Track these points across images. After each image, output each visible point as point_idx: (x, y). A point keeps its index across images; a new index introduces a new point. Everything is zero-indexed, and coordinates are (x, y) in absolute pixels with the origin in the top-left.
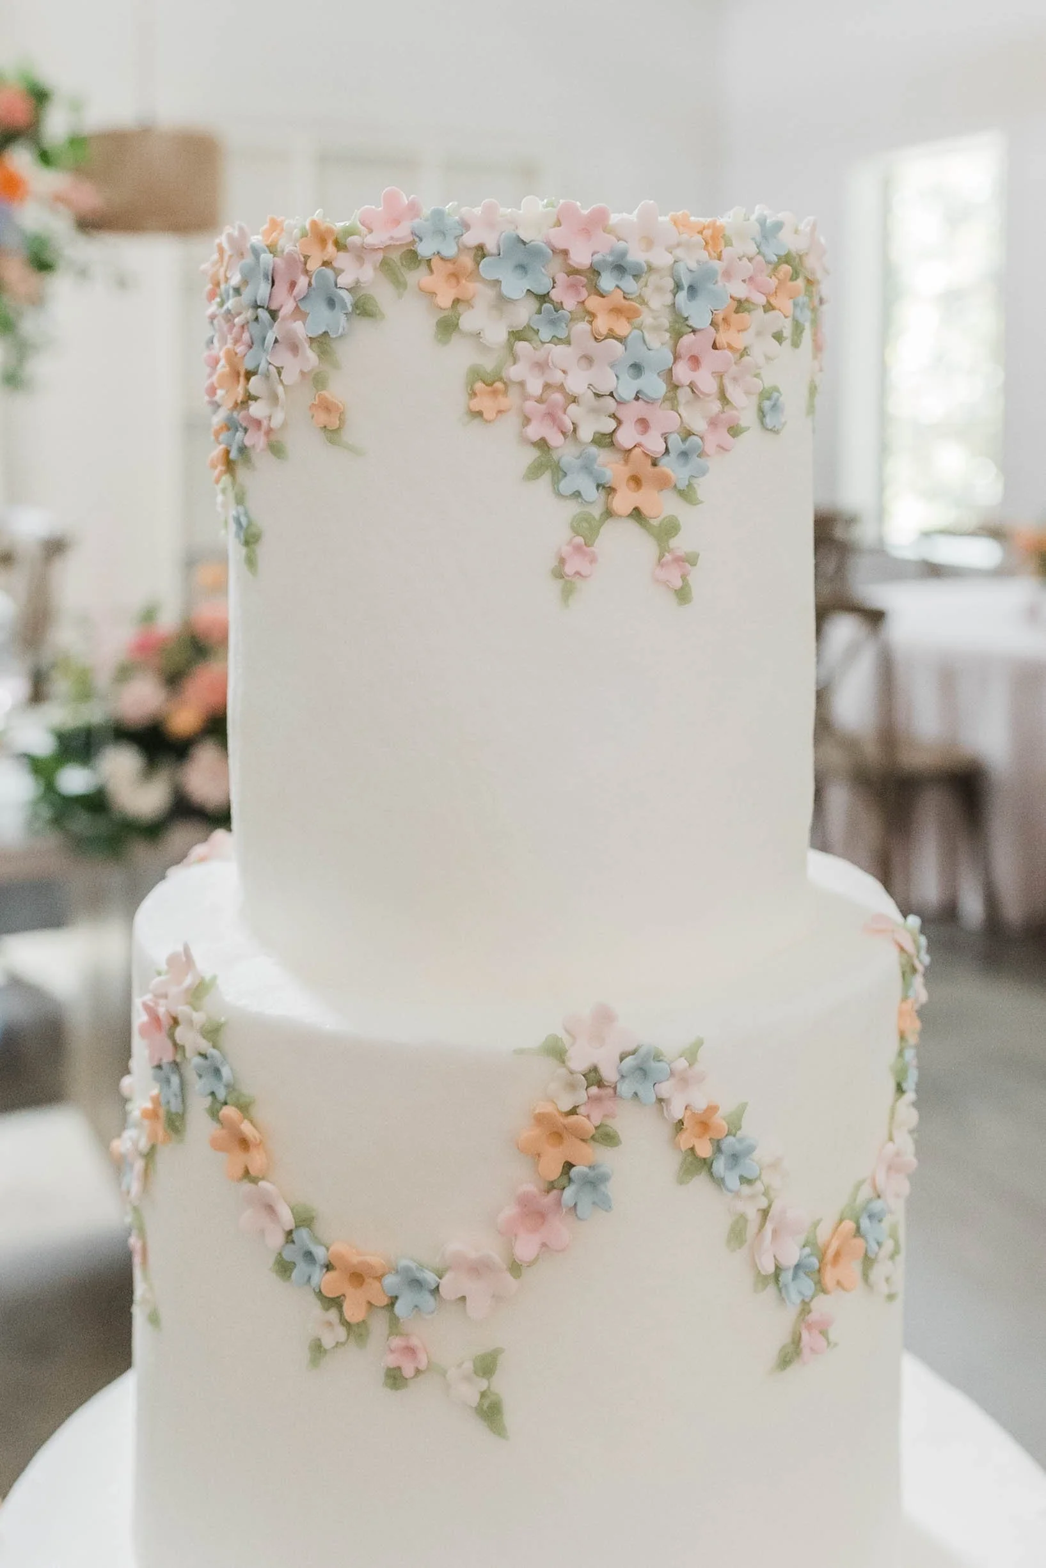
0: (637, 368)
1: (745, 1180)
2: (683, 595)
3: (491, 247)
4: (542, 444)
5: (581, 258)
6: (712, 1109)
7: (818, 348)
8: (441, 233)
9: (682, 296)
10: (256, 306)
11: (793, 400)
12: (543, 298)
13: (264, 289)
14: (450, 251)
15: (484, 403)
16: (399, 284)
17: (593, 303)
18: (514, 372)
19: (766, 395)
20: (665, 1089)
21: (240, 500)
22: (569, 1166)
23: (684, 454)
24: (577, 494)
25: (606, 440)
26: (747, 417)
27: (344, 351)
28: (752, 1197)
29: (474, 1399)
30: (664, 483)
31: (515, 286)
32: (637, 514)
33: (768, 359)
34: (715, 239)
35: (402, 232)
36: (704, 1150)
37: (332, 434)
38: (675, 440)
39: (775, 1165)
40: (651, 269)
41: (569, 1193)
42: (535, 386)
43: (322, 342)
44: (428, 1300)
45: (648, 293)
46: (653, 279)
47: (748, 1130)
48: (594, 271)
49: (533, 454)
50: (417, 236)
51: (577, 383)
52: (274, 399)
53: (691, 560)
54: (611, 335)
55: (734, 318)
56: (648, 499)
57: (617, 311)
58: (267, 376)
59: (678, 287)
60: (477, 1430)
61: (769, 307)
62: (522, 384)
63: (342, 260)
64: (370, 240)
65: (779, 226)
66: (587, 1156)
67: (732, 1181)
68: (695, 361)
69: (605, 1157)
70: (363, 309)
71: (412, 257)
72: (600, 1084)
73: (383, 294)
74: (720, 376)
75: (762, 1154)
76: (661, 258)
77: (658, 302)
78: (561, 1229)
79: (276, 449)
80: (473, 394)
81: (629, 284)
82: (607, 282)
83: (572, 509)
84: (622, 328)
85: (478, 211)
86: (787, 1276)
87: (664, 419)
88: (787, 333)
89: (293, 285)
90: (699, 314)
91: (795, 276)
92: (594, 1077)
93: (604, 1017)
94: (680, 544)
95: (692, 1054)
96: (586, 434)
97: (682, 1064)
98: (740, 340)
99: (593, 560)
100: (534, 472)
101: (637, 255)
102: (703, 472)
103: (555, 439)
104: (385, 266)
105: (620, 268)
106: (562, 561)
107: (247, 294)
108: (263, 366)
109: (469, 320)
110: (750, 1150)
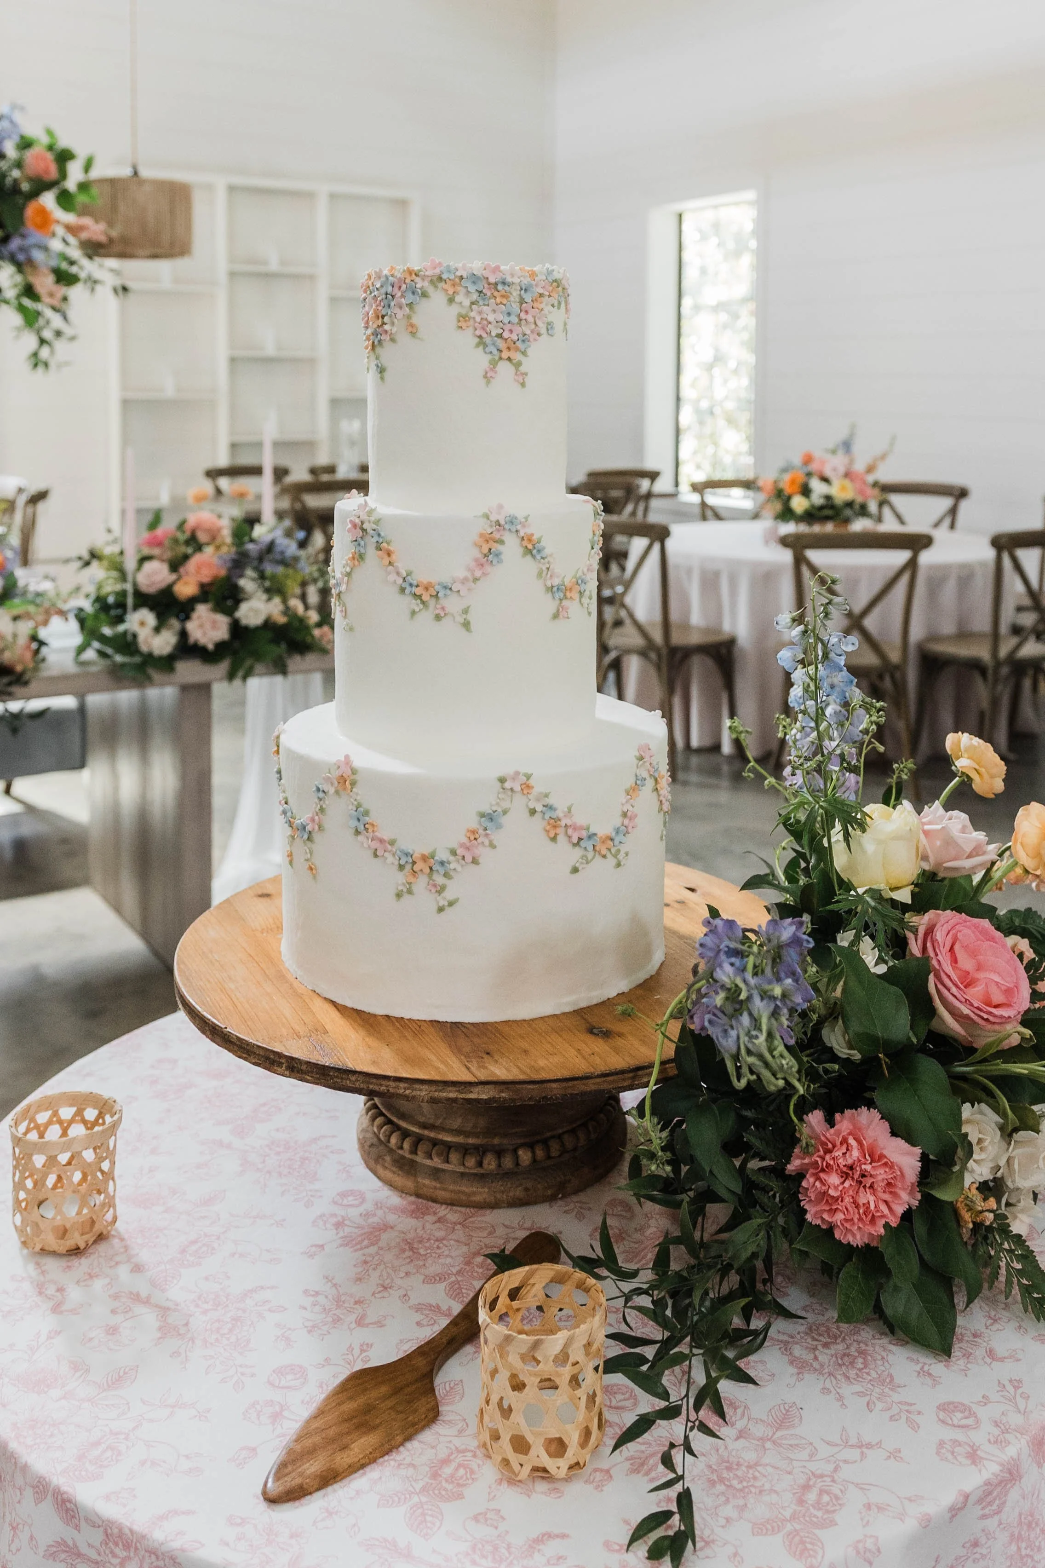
0: (509, 314)
1: (543, 558)
2: (523, 385)
3: (465, 276)
4: (480, 337)
5: (492, 280)
6: (532, 535)
7: (567, 310)
8: (449, 272)
9: (523, 292)
10: (387, 294)
11: (558, 327)
12: (481, 292)
13: (390, 289)
14: (452, 277)
15: (463, 325)
16: (436, 287)
17: (496, 294)
18: (472, 314)
19: (549, 324)
20: (519, 527)
21: (377, 358)
22: (490, 549)
23: (523, 341)
24: (491, 353)
25: (500, 336)
26: (543, 331)
27: (416, 308)
28: (544, 564)
29: (462, 621)
30: (517, 349)
31: (472, 288)
32: (509, 359)
33: (550, 313)
34: (533, 275)
35: (437, 271)
36: (530, 547)
37: (413, 334)
38: (520, 336)
39: (551, 555)
40: (513, 283)
41: (491, 557)
42: (478, 319)
43: (410, 305)
44: (449, 592)
45: (512, 291)
46: (514, 287)
47: (543, 543)
48: (496, 284)
49: (477, 340)
50: (442, 273)
51: (491, 318)
52: (393, 324)
53: (526, 374)
54: (501, 303)
55: (539, 299)
56: (512, 354)
57: (503, 296)
58: (391, 316)
59: (521, 289)
60: (463, 631)
61: (550, 296)
62: (474, 318)
63: (417, 280)
64: (427, 273)
65: (553, 271)
66: (496, 547)
67: (538, 557)
68: (527, 312)
69: (500, 547)
70: (424, 295)
71: (440, 279)
72: (499, 525)
73: (430, 290)
74: (534, 317)
75: (547, 551)
76: (516, 280)
77: (515, 293)
78: (488, 568)
79: (393, 340)
80: (459, 321)
81: (507, 288)
82: (500, 287)
83: (490, 357)
84: (505, 301)
85: (461, 265)
86: (555, 589)
87: (518, 330)
88: (556, 304)
89: (400, 287)
90: (528, 297)
91: (558, 287)
92: (498, 523)
93: (500, 507)
94: (522, 369)
95: (526, 518)
96: (494, 334)
97: (523, 520)
98: (541, 306)
99: (496, 373)
100: (477, 345)
101: (509, 279)
102: (530, 346)
103: (484, 335)
104: (432, 282)
105: (504, 283)
106: (486, 373)
107: (383, 291)
108: (389, 313)
109: (458, 299)
110: (544, 548)
